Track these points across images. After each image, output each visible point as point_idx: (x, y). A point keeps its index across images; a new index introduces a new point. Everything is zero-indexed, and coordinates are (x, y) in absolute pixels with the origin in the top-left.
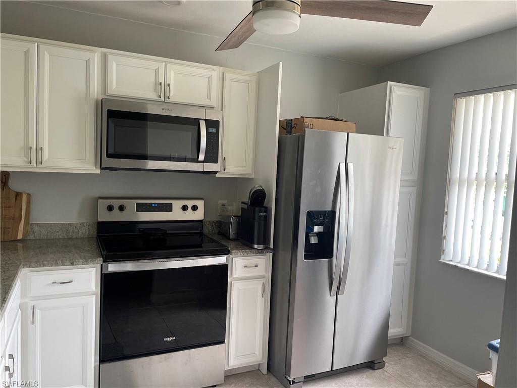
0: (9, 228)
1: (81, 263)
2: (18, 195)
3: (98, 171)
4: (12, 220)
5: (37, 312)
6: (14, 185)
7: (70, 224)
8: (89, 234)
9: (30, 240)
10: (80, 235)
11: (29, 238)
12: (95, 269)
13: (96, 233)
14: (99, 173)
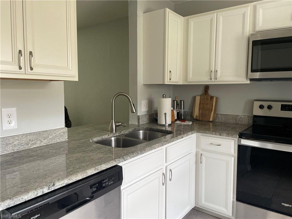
0: (206, 115)
1: (225, 136)
2: (212, 98)
3: (248, 82)
4: (208, 111)
5: (203, 158)
6: (211, 92)
7: (238, 116)
8: (248, 123)
9: (216, 122)
10: (243, 123)
11: (216, 121)
12: (234, 141)
13: (252, 123)
14: (249, 83)
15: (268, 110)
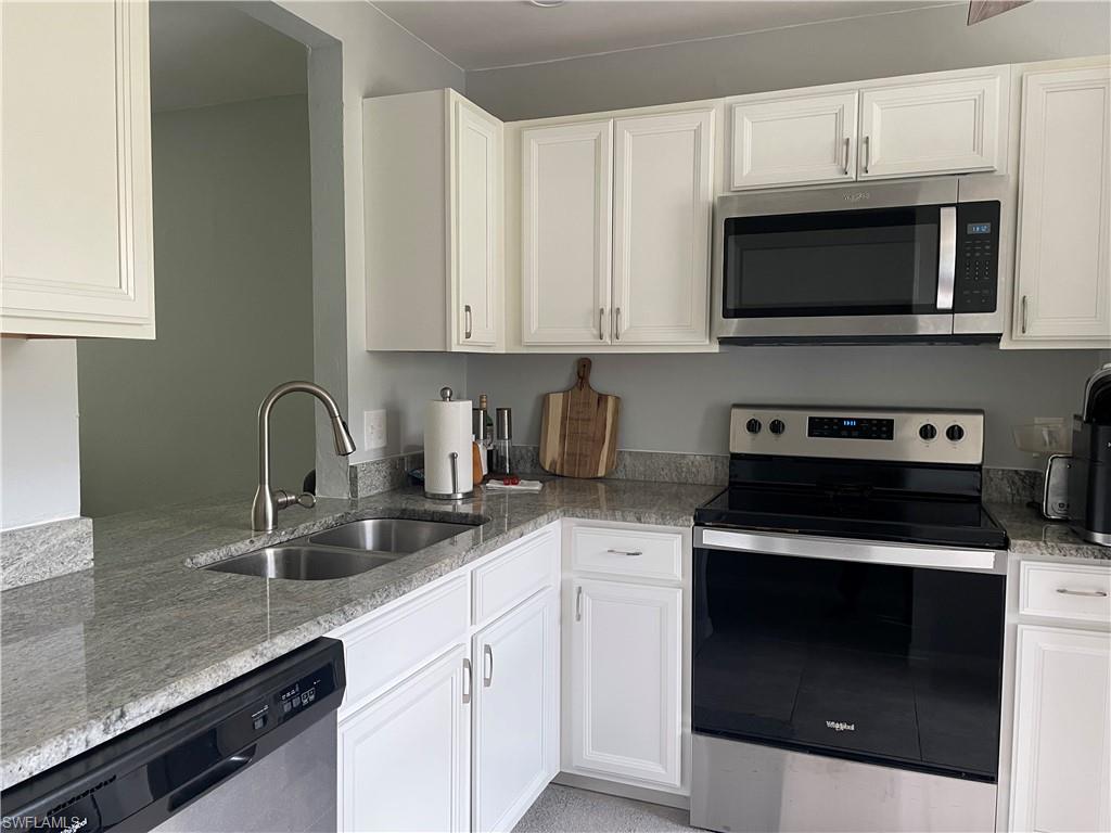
0: (586, 456)
1: (654, 520)
2: (602, 398)
3: (715, 348)
4: (591, 443)
6: (599, 381)
7: (684, 456)
8: (716, 479)
9: (618, 479)
10: (701, 479)
11: (617, 476)
12: (680, 536)
13: (727, 478)
14: (717, 351)
15: (772, 436)
